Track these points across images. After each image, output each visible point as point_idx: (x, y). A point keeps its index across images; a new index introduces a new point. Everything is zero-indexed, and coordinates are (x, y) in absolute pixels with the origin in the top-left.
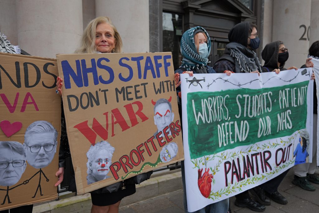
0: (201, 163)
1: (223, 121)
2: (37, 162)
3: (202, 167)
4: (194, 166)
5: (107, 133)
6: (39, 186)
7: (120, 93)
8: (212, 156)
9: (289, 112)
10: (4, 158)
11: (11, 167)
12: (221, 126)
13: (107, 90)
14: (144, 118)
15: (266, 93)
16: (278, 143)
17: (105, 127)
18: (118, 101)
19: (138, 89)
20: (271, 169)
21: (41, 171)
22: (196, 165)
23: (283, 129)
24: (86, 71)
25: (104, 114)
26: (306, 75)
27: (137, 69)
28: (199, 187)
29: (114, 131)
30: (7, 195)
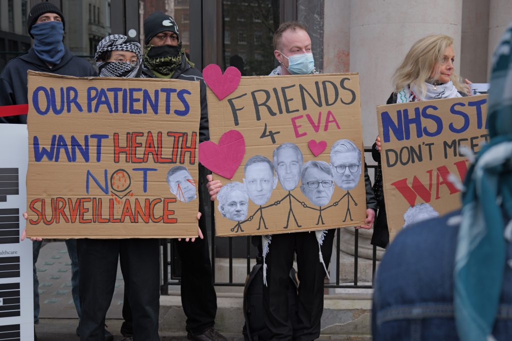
2: (344, 184)
5: (430, 195)
6: (348, 209)
7: (450, 147)
10: (315, 178)
11: (321, 188)
13: (433, 144)
17: (428, 188)
18: (446, 157)
19: (475, 142)
21: (348, 193)
24: (409, 122)
25: (428, 172)
27: (476, 116)
29: (439, 193)
30: (320, 216)
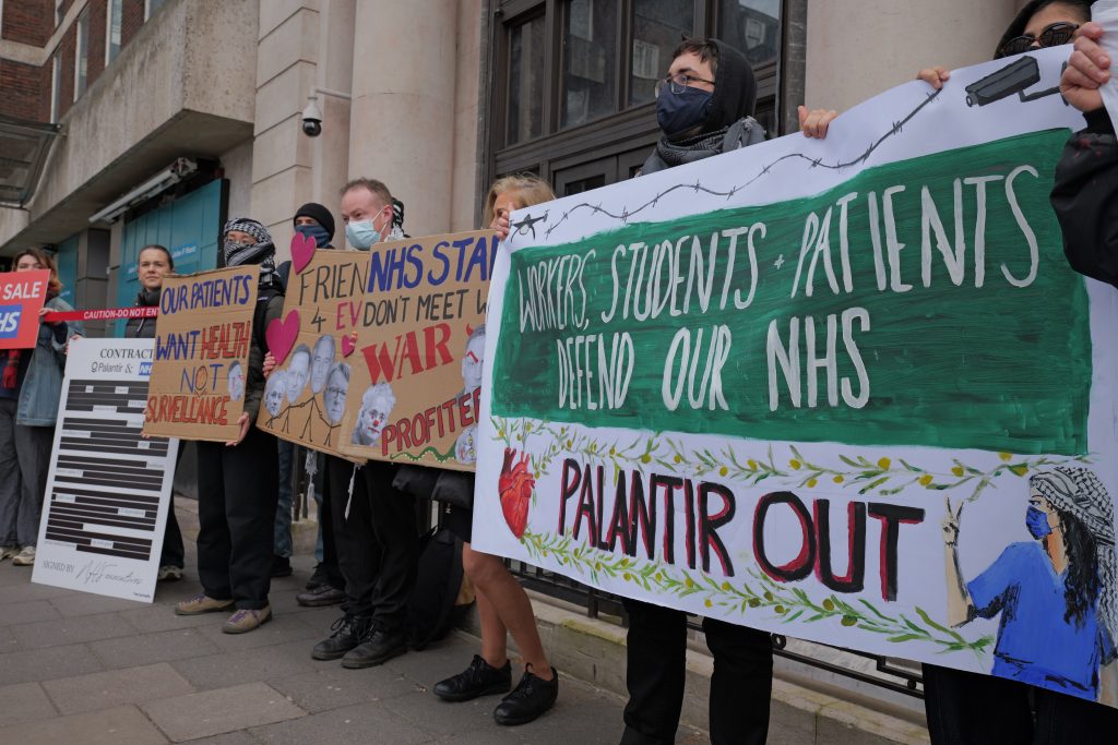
0: (515, 434)
1: (571, 331)
3: (515, 444)
4: (496, 433)
5: (393, 371)
7: (424, 305)
8: (537, 422)
9: (857, 321)
10: (337, 384)
12: (564, 345)
13: (409, 299)
14: (447, 359)
15: (743, 230)
16: (777, 468)
17: (393, 362)
18: (417, 319)
19: (450, 300)
20: (729, 569)
22: (501, 433)
23: (812, 403)
24: (394, 266)
25: (397, 338)
26: (1025, 99)
27: (457, 262)
28: (501, 495)
29: (402, 371)
